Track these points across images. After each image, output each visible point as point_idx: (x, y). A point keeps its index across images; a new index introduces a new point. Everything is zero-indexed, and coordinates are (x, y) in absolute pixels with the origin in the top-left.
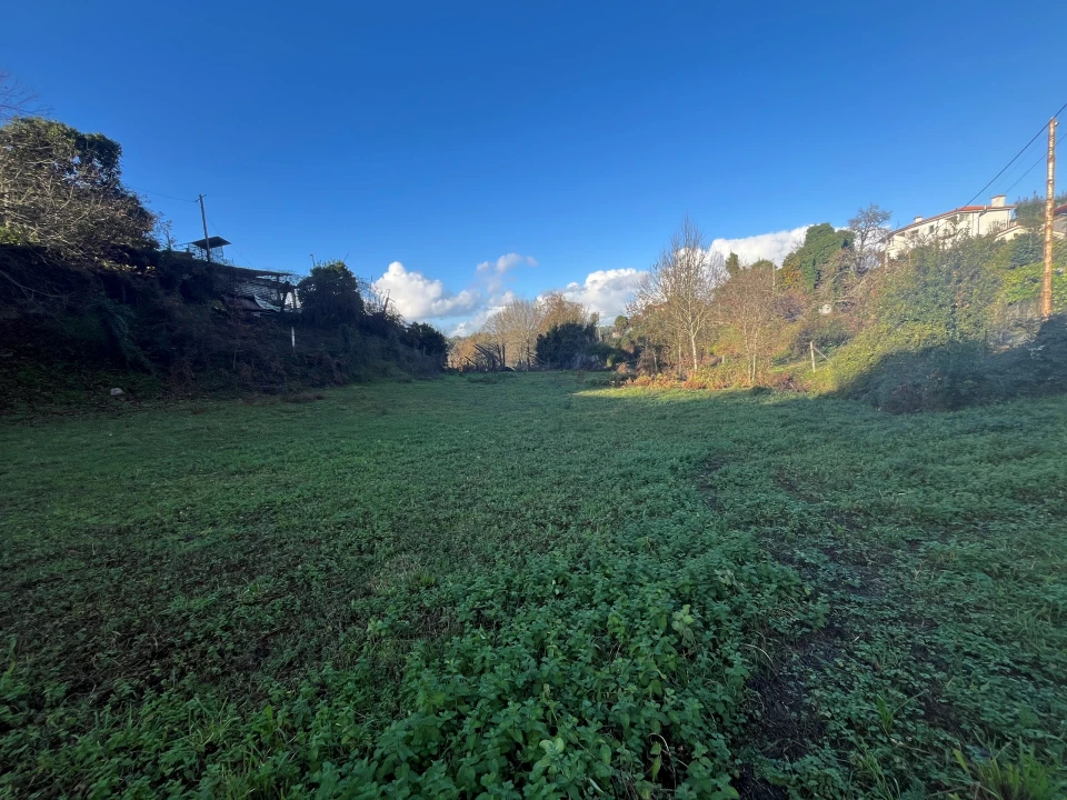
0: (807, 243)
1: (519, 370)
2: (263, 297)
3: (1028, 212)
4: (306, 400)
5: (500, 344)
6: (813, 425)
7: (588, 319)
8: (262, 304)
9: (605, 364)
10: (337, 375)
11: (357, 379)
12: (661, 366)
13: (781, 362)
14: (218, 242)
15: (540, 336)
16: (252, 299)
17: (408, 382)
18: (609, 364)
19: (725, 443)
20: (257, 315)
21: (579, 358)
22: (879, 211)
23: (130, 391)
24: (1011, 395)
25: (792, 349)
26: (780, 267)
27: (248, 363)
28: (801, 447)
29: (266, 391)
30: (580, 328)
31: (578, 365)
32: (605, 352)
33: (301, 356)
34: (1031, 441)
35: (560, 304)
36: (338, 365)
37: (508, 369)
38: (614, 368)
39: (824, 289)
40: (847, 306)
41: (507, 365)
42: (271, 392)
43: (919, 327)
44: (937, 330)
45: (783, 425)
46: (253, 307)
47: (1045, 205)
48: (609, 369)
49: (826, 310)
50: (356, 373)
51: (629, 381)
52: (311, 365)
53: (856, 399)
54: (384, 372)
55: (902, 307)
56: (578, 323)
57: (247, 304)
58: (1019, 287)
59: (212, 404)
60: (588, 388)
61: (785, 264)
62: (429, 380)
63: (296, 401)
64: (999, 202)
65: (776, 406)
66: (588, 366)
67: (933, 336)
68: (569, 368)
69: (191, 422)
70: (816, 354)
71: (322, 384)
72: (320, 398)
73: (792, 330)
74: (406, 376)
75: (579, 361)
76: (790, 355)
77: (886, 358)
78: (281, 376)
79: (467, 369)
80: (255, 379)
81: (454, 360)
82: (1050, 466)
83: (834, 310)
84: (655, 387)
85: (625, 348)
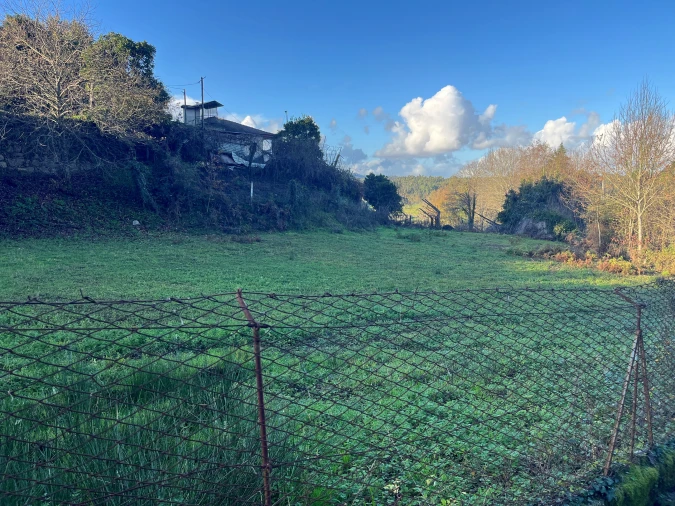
2: (238, 154)
4: (252, 242)
8: (238, 160)
9: (551, 233)
10: (279, 222)
11: (296, 227)
14: (214, 105)
15: (511, 191)
16: (230, 156)
17: (339, 232)
18: (556, 233)
20: (232, 168)
21: (526, 223)
23: (144, 223)
27: (217, 208)
29: (225, 231)
32: (552, 219)
33: (255, 205)
36: (282, 214)
42: (227, 232)
46: (230, 162)
48: (555, 239)
50: (296, 221)
52: (262, 213)
54: (320, 223)
57: (226, 159)
59: (188, 237)
62: (360, 232)
63: (241, 241)
66: (534, 233)
69: (170, 250)
71: (266, 229)
72: (258, 241)
74: (340, 226)
75: (524, 226)
78: (238, 220)
80: (220, 221)
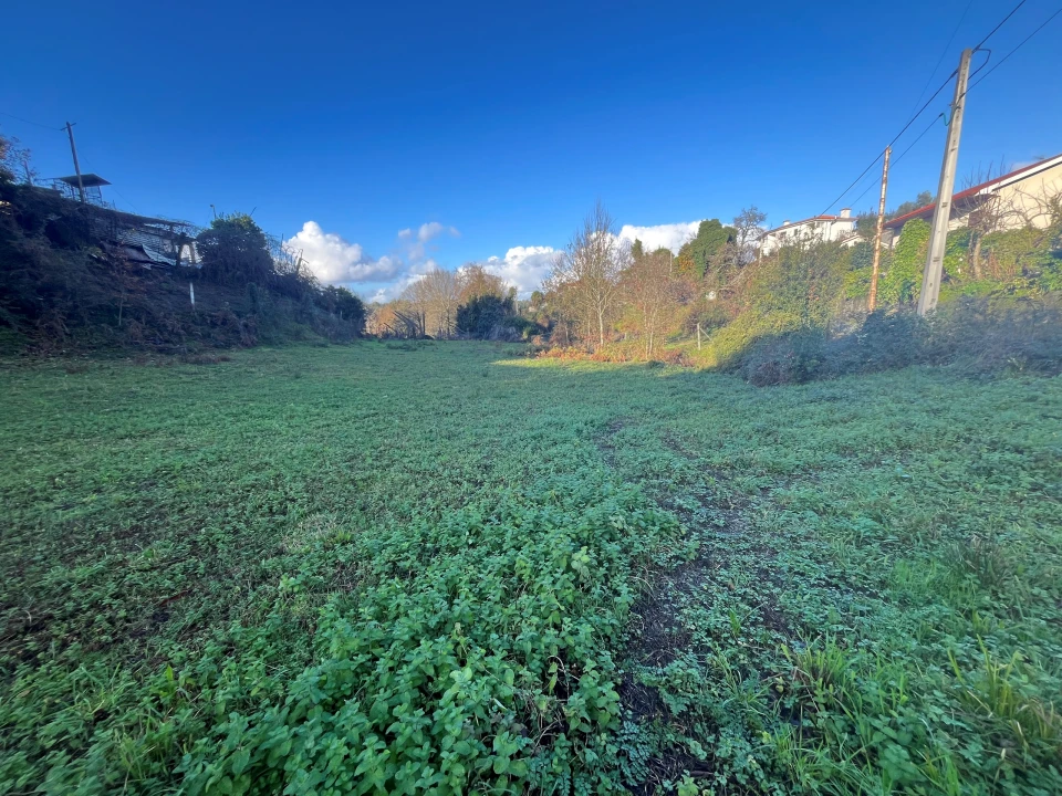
0: (699, 236)
1: (439, 339)
2: (153, 248)
3: (865, 224)
4: (209, 361)
5: (421, 313)
6: (696, 395)
7: (506, 293)
8: (154, 256)
9: (521, 336)
10: (244, 336)
11: (268, 342)
12: (572, 340)
13: (674, 340)
14: (93, 181)
15: (460, 306)
16: (140, 249)
17: (323, 346)
18: (525, 336)
19: (624, 409)
20: (148, 267)
21: (498, 329)
22: (758, 212)
24: (843, 373)
25: (683, 329)
26: (676, 255)
27: (138, 319)
28: (685, 412)
29: (161, 351)
30: (498, 301)
31: (496, 337)
32: (521, 325)
33: (201, 315)
34: (852, 409)
35: (479, 277)
36: (246, 326)
37: (428, 337)
38: (529, 340)
39: (711, 277)
40: (727, 294)
41: (427, 333)
42: (168, 352)
43: (782, 314)
44: (794, 318)
45: (673, 394)
46: (142, 258)
47: (877, 220)
48: (525, 341)
49: (712, 296)
50: (266, 335)
51: (543, 352)
52: (214, 325)
53: (731, 373)
54: (297, 336)
55: (770, 296)
56: (497, 296)
57: (134, 254)
58: (854, 286)
59: (94, 363)
60: (505, 358)
61: (681, 254)
62: (347, 345)
63: (198, 362)
64: (846, 214)
65: (667, 378)
66: (506, 337)
67: (791, 323)
68: (487, 338)
69: (66, 382)
70: (702, 334)
71: (227, 346)
72: (225, 360)
73: (684, 312)
74: (322, 340)
75: (497, 332)
76: (681, 334)
77: (755, 340)
78: (178, 335)
79: (387, 336)
80: (146, 338)
81: (372, 326)
82: (864, 428)
83: (718, 296)
84: (565, 360)
85: (539, 321)
